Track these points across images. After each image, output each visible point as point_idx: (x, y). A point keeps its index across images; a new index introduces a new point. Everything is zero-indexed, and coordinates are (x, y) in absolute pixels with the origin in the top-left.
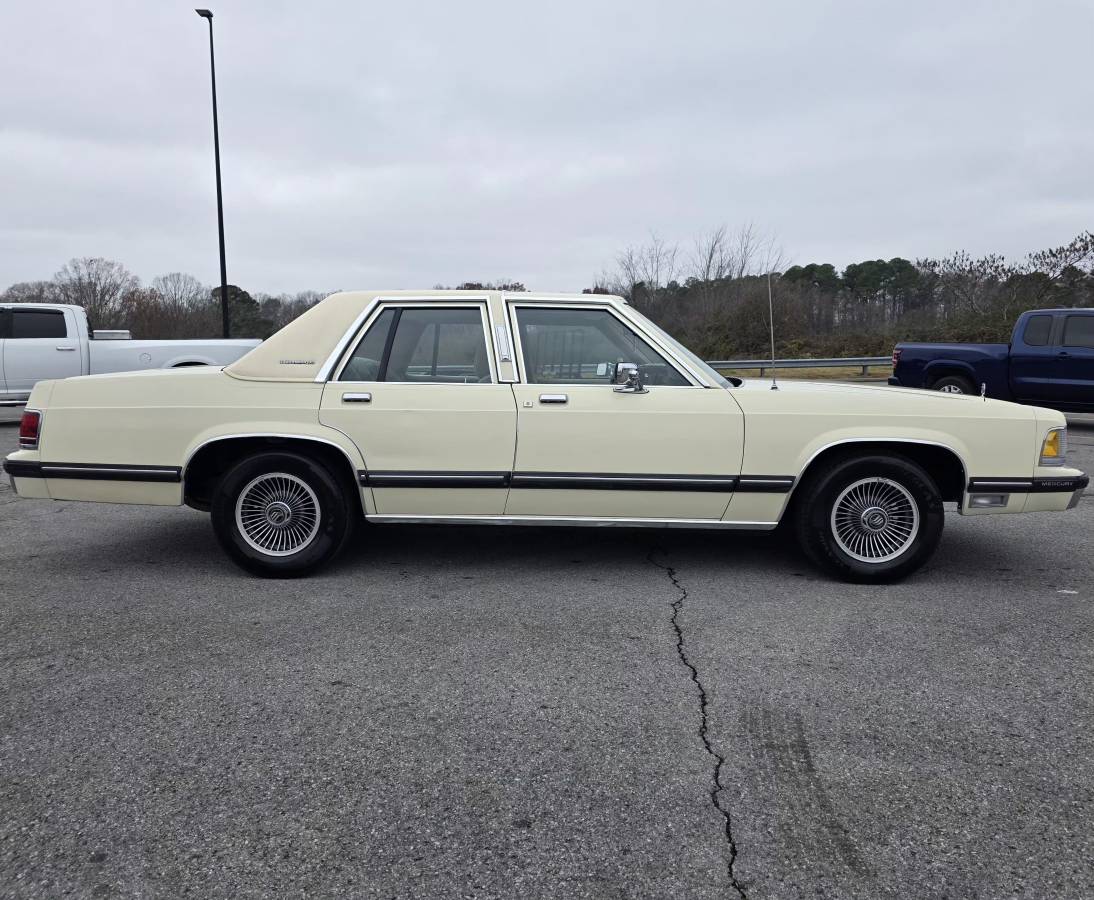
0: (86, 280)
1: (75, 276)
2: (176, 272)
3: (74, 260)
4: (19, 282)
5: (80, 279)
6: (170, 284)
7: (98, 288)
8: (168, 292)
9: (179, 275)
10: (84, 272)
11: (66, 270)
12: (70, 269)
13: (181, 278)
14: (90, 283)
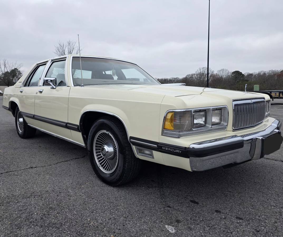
0: (202, 72)
1: (199, 72)
2: (223, 69)
3: (200, 68)
4: (188, 74)
5: (201, 72)
6: (221, 72)
7: (205, 74)
8: (221, 74)
9: (224, 69)
10: (202, 70)
11: (198, 71)
12: (199, 70)
13: (224, 70)
14: (203, 73)
